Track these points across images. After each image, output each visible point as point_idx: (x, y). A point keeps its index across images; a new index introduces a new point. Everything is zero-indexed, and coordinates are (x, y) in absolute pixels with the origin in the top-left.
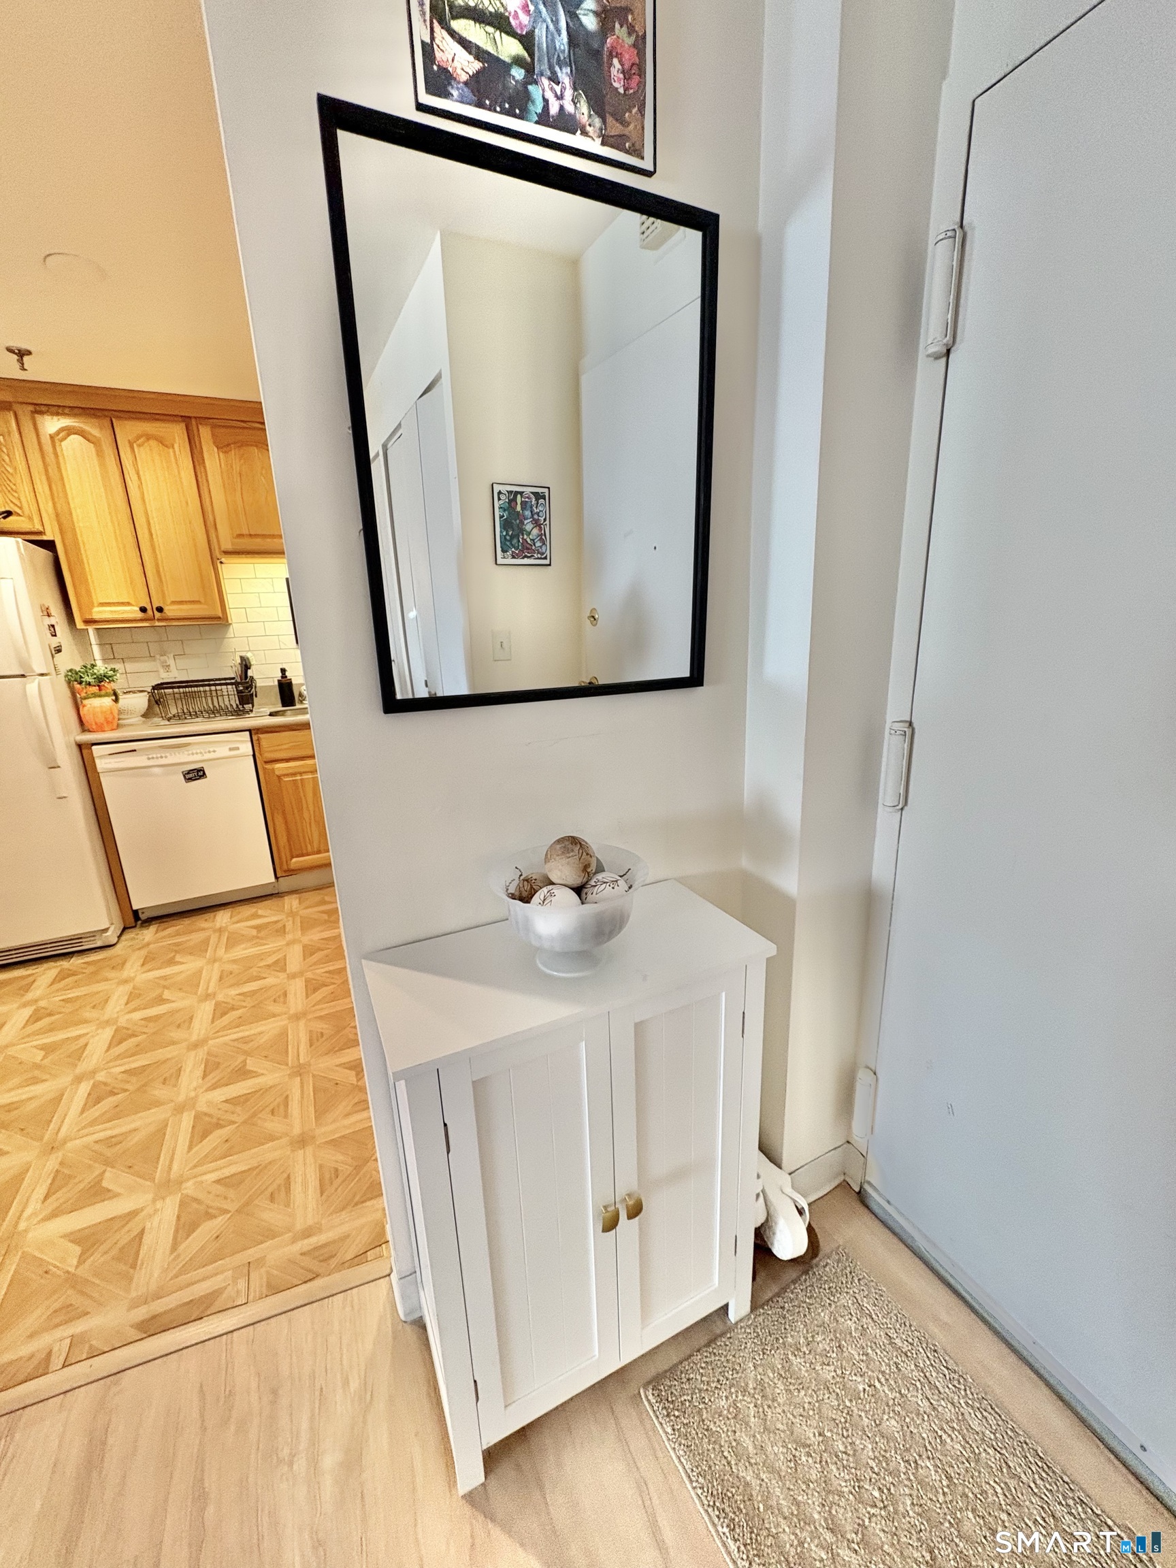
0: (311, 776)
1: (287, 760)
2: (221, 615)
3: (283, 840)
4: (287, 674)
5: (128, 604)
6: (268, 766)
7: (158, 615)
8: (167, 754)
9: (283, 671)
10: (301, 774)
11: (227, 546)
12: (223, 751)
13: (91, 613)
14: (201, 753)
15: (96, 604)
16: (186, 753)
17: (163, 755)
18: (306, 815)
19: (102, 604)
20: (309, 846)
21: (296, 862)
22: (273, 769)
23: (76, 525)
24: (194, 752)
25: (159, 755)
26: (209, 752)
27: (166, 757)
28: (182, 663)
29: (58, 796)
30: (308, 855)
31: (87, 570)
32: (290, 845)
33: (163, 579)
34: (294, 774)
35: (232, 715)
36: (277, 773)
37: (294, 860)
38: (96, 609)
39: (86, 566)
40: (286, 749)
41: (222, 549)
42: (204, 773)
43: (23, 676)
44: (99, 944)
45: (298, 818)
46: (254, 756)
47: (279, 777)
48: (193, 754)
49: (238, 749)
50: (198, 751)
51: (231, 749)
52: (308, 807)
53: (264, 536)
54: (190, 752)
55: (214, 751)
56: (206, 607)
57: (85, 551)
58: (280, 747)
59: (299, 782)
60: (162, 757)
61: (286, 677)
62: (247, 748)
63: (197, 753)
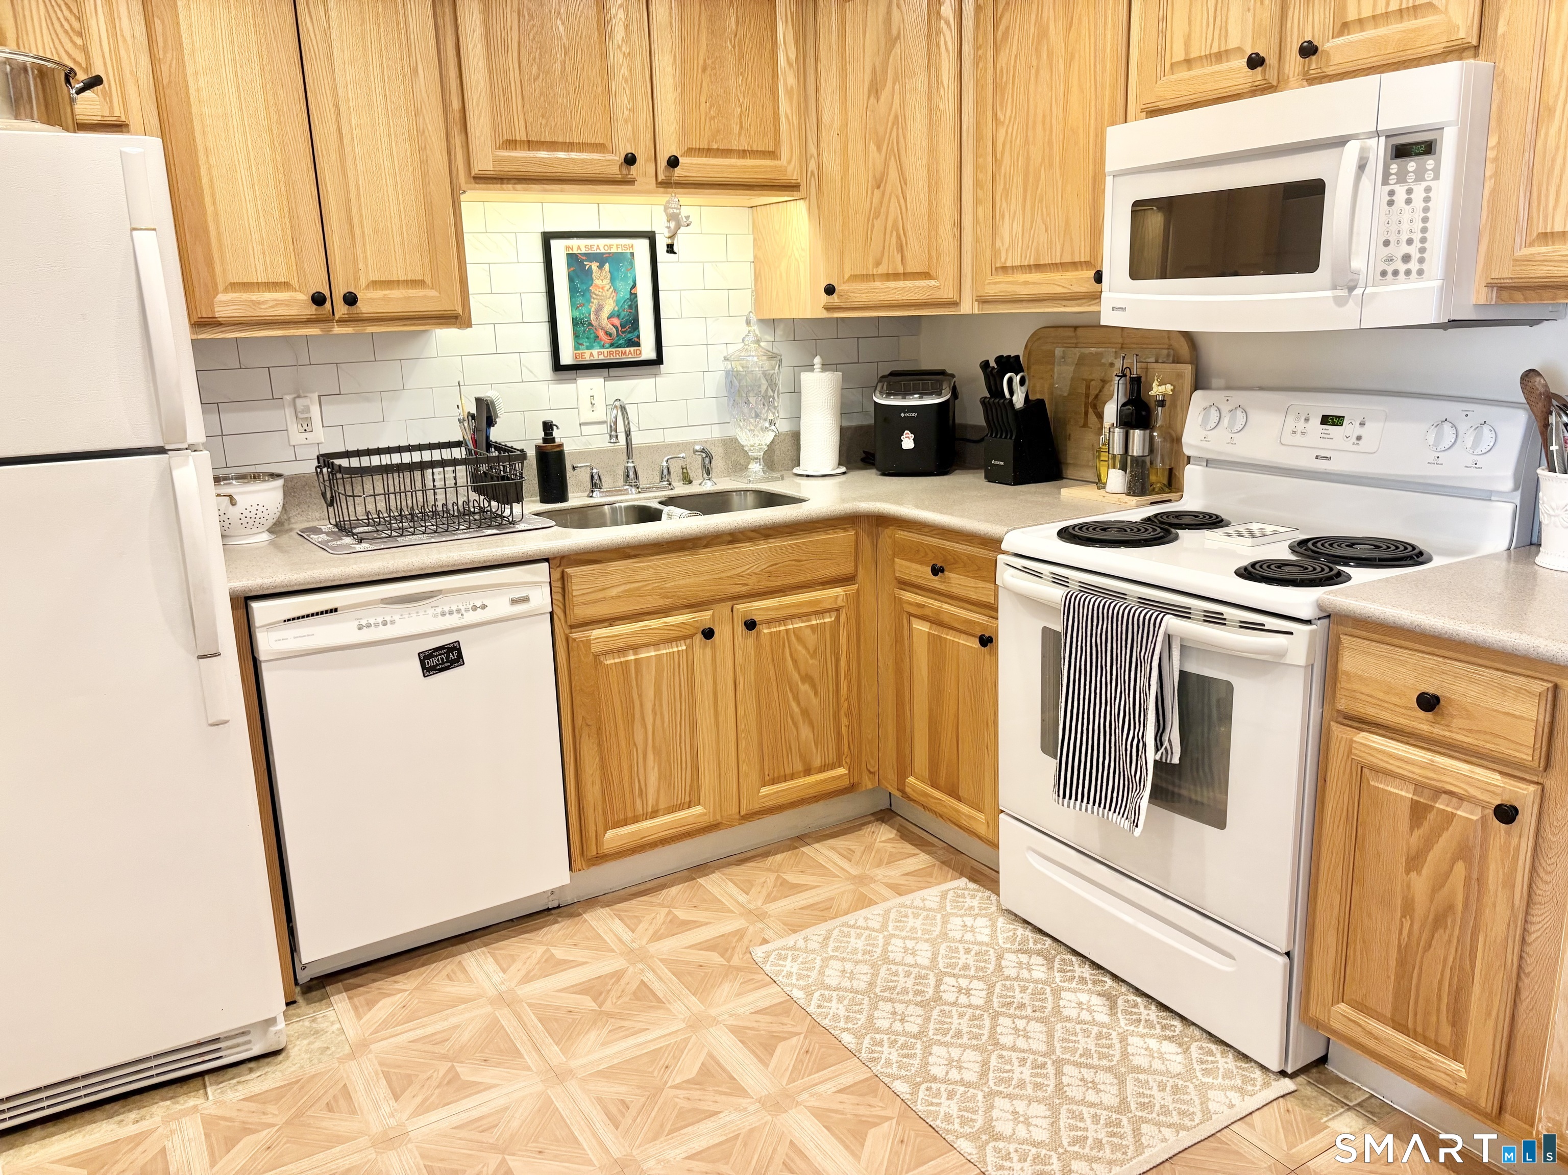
0: (653, 654)
1: (611, 621)
2: (460, 311)
3: (593, 792)
4: (556, 433)
5: (285, 286)
6: (576, 635)
7: (342, 309)
8: (396, 617)
9: (548, 427)
10: (635, 648)
11: (484, 163)
12: (500, 606)
13: (212, 307)
14: (458, 611)
15: (221, 287)
16: (431, 611)
17: (388, 619)
18: (639, 737)
19: (235, 286)
20: (638, 802)
21: (614, 837)
22: (588, 643)
23: (194, 110)
24: (447, 609)
25: (380, 620)
26: (475, 608)
27: (393, 622)
28: (336, 411)
29: (210, 722)
30: (636, 820)
31: (210, 210)
32: (604, 801)
33: (358, 232)
34: (622, 651)
35: (489, 527)
36: (595, 648)
37: (610, 834)
38: (221, 297)
39: (208, 200)
40: (612, 597)
41: (475, 171)
42: (460, 656)
43: (161, 451)
44: (256, 1051)
45: (623, 744)
46: (551, 614)
47: (596, 656)
48: (443, 614)
49: (526, 600)
50: (454, 608)
51: (514, 602)
52: (643, 719)
53: (552, 146)
54: (439, 610)
55: (484, 607)
56: (433, 293)
57: (209, 169)
58: (600, 595)
59: (633, 666)
60: (385, 623)
61: (553, 440)
62: (541, 599)
63: (451, 613)
